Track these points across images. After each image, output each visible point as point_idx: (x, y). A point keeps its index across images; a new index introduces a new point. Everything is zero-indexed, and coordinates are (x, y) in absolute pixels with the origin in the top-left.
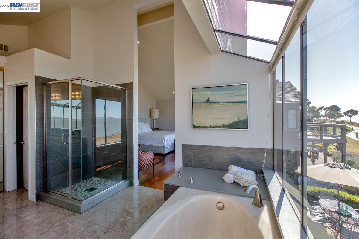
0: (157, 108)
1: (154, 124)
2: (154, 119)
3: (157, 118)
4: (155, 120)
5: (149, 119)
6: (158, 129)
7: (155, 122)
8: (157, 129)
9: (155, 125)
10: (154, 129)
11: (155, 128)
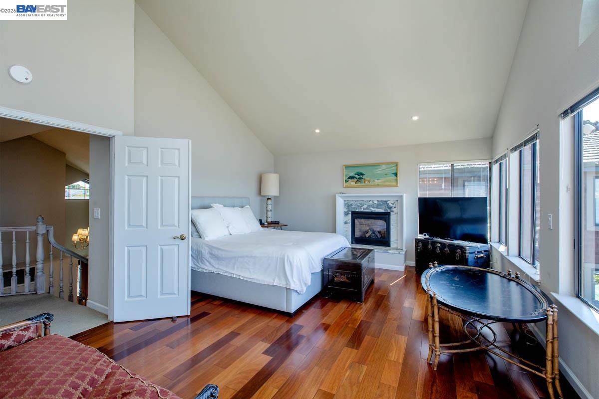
0: (275, 172)
1: (267, 211)
2: (268, 199)
3: (275, 197)
4: (269, 202)
5: (255, 200)
6: (277, 223)
7: (270, 207)
8: (275, 224)
9: (270, 214)
10: (268, 224)
11: (270, 220)
